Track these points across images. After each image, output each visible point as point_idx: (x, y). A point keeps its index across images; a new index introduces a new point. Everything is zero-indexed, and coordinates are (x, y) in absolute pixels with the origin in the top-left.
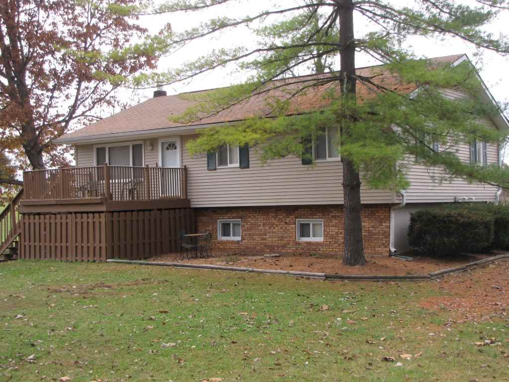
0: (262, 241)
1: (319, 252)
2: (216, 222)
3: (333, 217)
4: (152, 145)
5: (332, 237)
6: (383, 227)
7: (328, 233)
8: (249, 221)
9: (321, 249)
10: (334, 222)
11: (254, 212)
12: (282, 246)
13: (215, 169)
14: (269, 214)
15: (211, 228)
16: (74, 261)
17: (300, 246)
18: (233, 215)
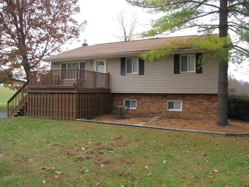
0: (148, 110)
1: (180, 116)
2: (123, 100)
3: (188, 99)
4: (91, 62)
5: (187, 109)
6: (214, 105)
7: (185, 107)
8: (141, 100)
9: (181, 115)
10: (188, 102)
11: (144, 96)
12: (159, 113)
13: (125, 75)
14: (152, 97)
15: (120, 103)
16: (57, 119)
17: (169, 113)
18: (133, 97)
